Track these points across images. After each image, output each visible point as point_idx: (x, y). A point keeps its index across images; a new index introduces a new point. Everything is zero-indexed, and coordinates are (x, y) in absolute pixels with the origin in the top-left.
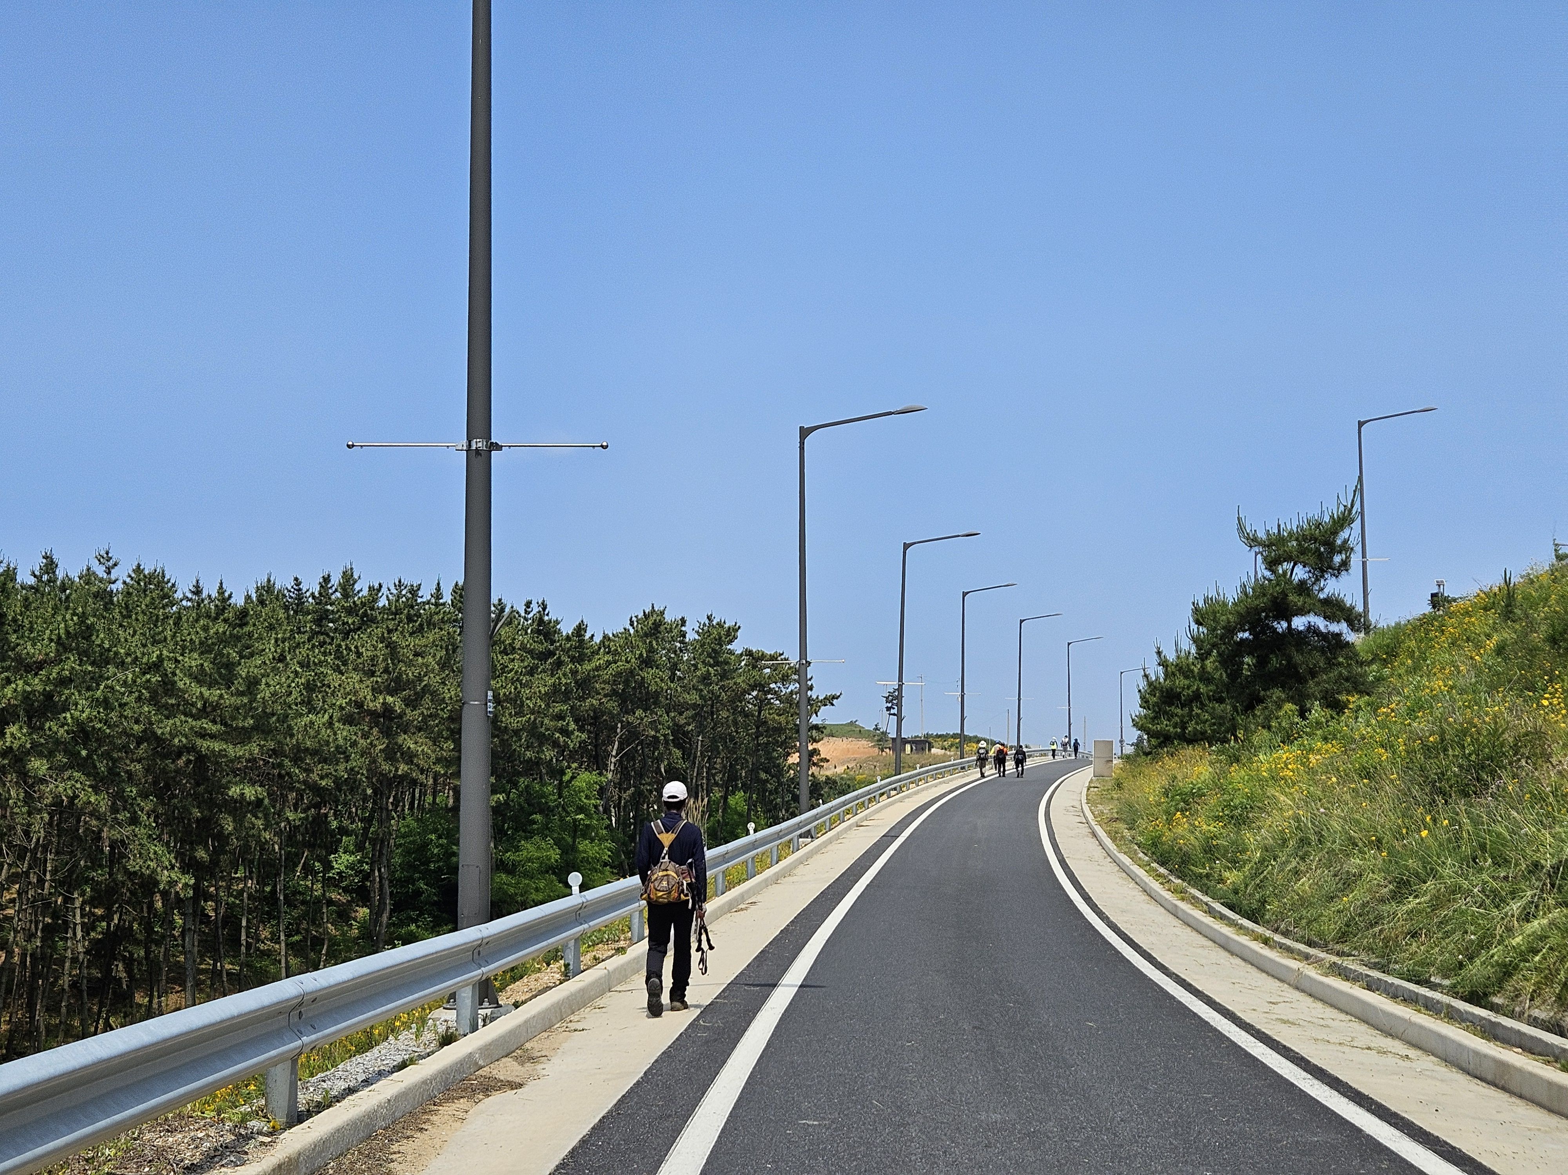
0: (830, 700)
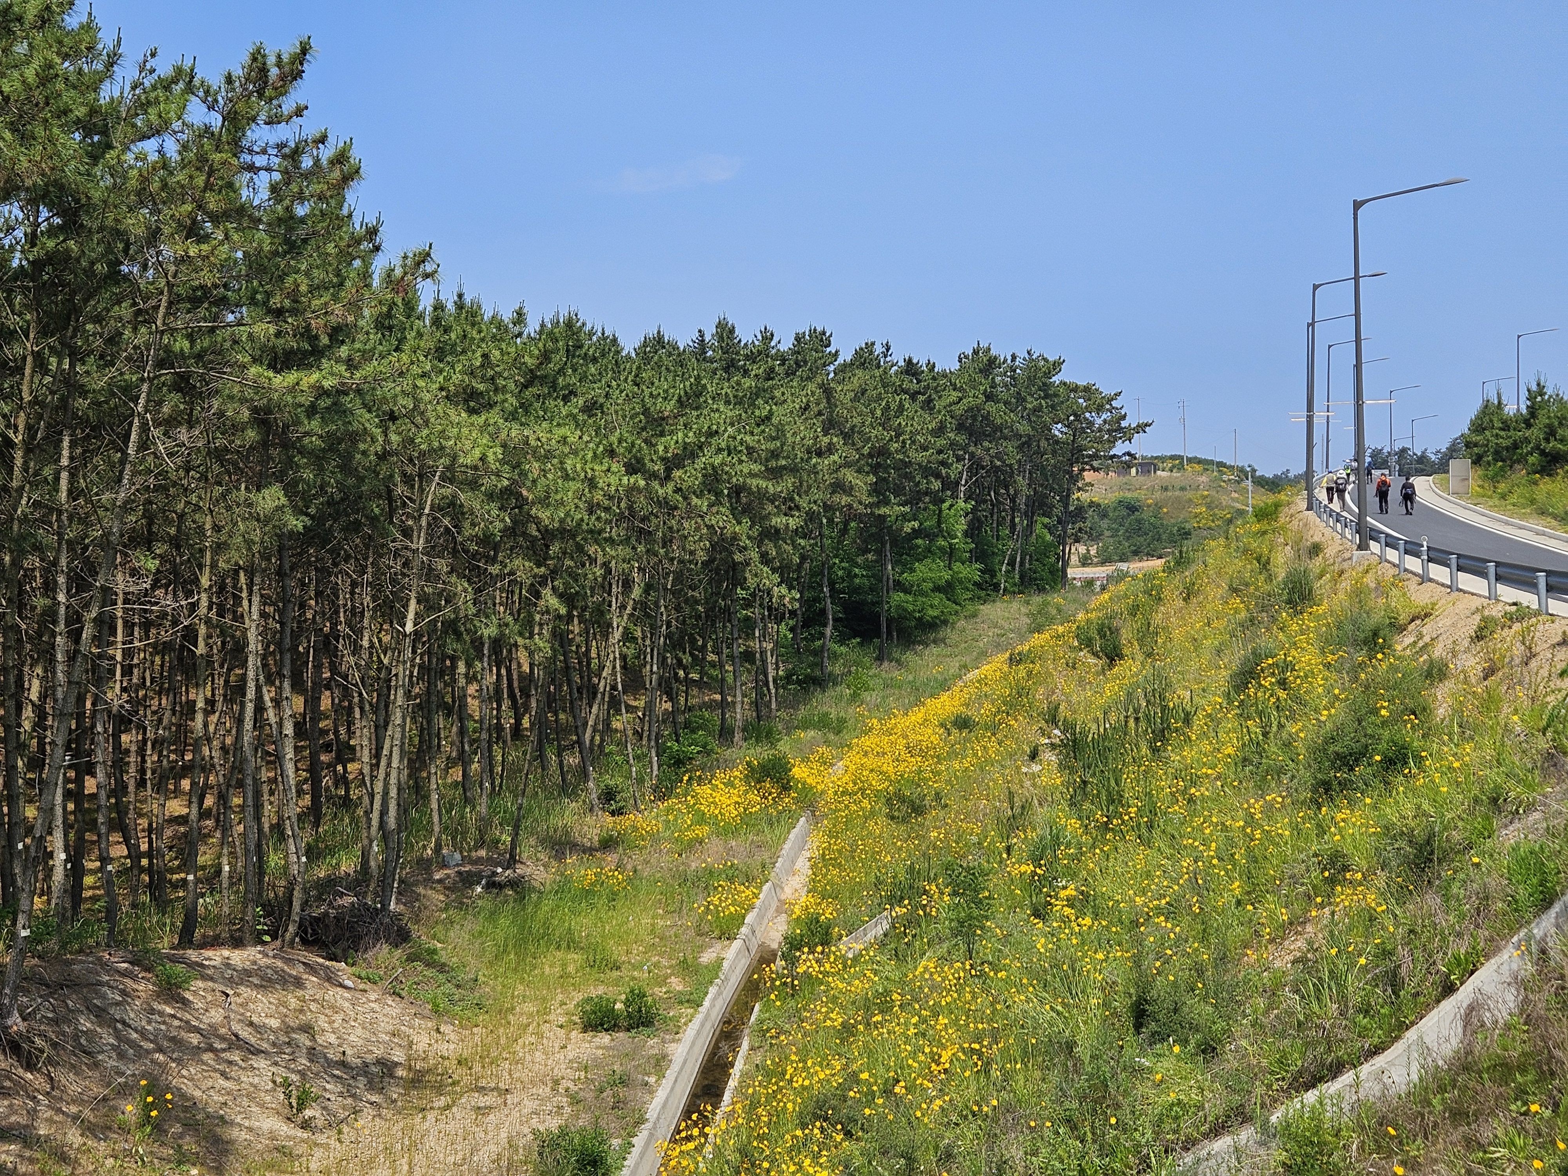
0: (1142, 428)
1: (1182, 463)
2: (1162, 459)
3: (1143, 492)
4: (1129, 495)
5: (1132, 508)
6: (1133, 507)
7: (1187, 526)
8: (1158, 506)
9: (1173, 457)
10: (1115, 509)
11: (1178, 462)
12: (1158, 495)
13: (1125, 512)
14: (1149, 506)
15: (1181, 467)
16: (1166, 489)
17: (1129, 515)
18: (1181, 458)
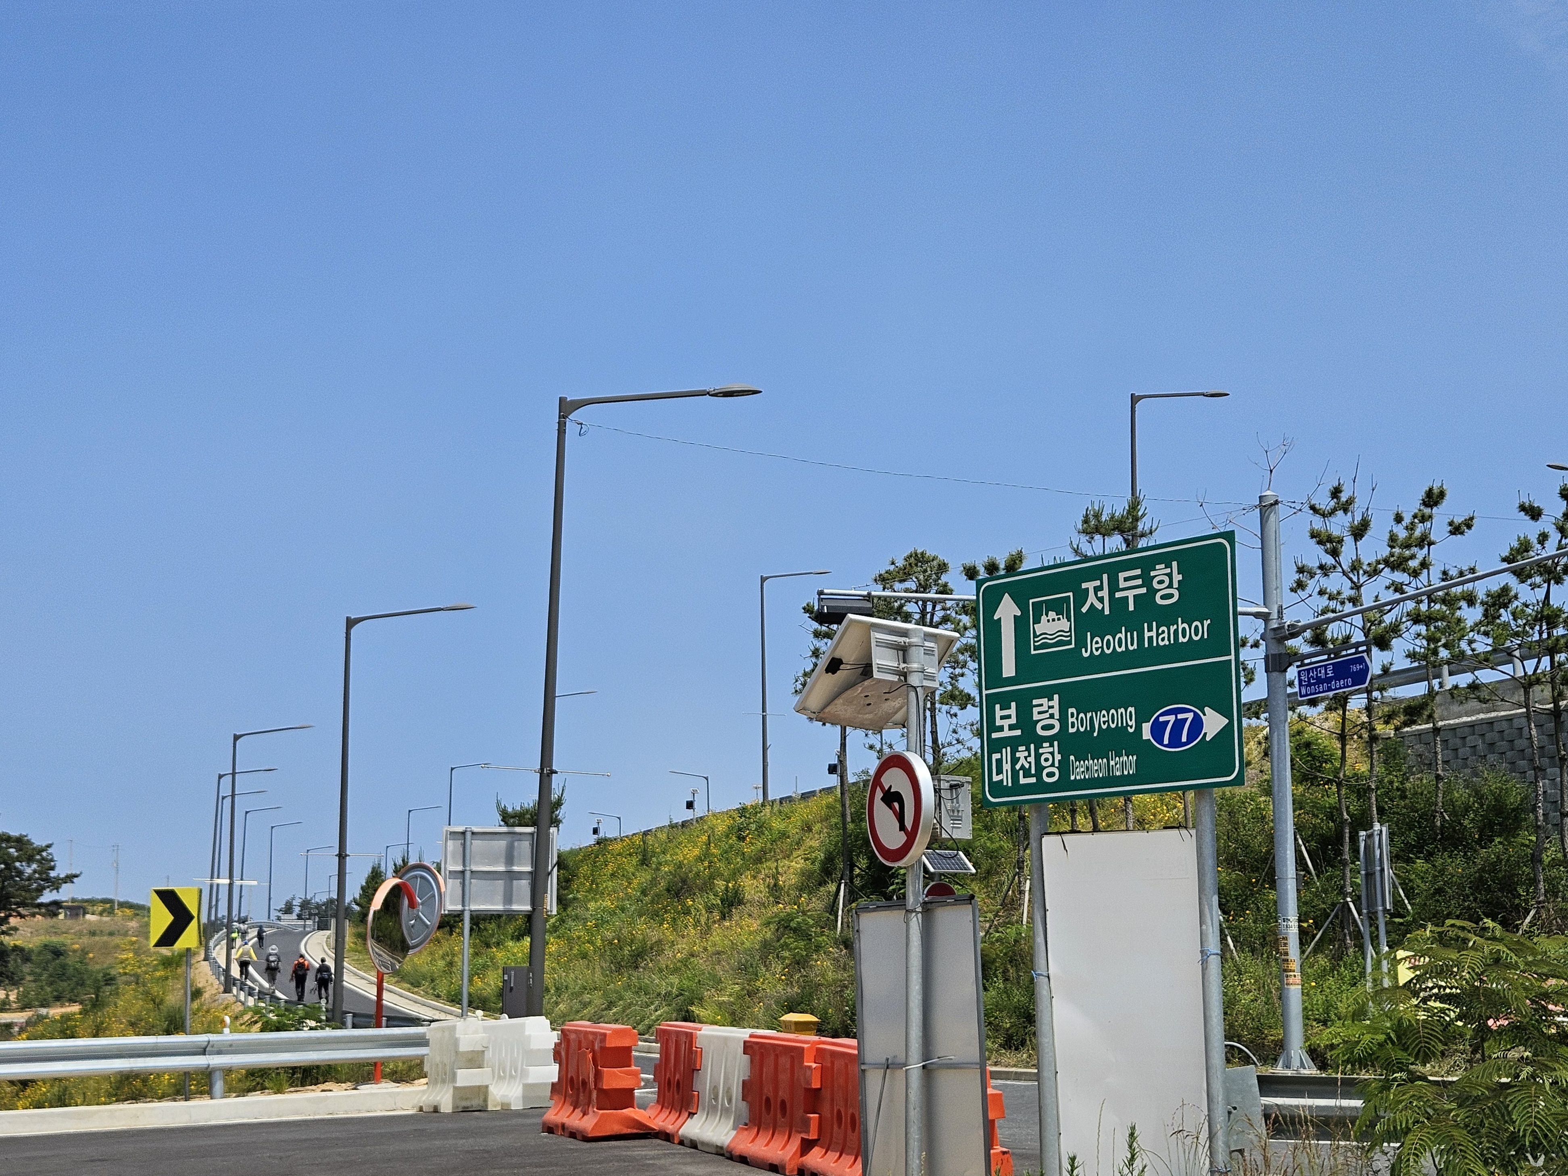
0: (70, 878)
1: (112, 908)
2: (92, 902)
3: (70, 936)
4: (55, 939)
5: (57, 952)
6: (59, 951)
7: (113, 972)
8: (84, 952)
9: (105, 901)
10: (40, 953)
11: (108, 906)
12: (85, 940)
13: (50, 956)
14: (75, 951)
15: (111, 912)
16: (93, 934)
17: (54, 959)
18: (110, 901)
